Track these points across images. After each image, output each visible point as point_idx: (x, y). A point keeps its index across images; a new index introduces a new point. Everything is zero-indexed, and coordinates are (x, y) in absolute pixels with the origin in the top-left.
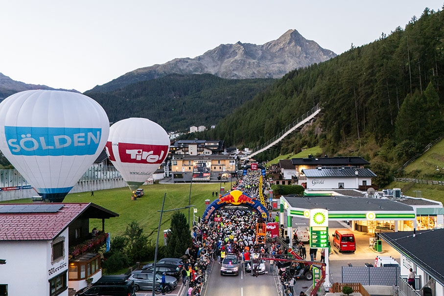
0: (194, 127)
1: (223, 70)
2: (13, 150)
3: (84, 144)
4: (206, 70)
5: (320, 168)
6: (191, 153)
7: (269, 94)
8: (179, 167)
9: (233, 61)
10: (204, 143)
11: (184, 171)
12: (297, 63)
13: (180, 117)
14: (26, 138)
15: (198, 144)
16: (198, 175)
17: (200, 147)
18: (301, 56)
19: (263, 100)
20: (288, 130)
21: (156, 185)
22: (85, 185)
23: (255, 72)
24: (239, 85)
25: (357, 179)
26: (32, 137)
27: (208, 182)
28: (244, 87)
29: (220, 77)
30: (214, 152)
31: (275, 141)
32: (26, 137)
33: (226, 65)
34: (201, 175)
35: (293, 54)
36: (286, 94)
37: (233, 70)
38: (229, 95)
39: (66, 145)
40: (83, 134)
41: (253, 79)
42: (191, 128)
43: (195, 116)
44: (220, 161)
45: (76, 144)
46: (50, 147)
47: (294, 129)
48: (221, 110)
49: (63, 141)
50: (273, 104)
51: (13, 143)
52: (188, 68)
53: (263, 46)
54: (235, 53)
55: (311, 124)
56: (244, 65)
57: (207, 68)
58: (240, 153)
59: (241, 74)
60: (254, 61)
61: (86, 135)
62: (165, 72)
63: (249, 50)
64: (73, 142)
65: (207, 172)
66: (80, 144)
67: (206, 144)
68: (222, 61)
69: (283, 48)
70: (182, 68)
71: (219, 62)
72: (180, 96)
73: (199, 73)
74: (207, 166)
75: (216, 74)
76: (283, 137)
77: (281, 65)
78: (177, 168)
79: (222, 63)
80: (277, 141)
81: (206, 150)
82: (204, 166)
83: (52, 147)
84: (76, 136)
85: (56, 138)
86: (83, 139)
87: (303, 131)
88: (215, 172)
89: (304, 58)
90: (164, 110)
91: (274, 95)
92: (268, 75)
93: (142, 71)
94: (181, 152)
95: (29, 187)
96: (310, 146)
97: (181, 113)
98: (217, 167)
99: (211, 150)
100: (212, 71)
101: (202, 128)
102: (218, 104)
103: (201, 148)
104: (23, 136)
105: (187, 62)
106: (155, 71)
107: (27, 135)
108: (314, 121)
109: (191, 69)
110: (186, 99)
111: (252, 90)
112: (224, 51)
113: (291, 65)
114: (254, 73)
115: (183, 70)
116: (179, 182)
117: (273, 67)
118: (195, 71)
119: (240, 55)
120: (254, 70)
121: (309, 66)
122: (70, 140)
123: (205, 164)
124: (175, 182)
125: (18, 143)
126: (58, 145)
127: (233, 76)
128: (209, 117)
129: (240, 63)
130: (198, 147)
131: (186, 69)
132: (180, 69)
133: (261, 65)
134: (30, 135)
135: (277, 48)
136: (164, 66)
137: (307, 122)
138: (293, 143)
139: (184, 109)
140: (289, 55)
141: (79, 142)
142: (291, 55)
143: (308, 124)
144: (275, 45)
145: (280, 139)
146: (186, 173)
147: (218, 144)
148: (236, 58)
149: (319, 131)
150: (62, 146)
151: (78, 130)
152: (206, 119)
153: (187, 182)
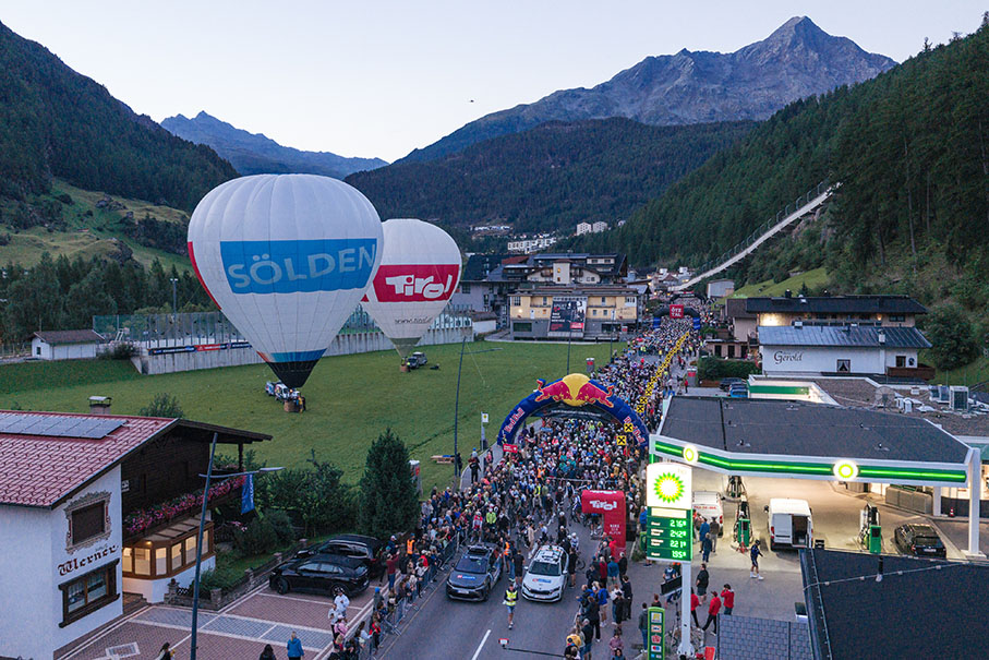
0: (584, 224)
1: (650, 108)
2: (237, 285)
3: (354, 269)
4: (616, 110)
5: (800, 324)
6: (559, 280)
7: (737, 155)
8: (522, 309)
9: (672, 90)
10: (585, 260)
11: (533, 318)
12: (808, 87)
13: (562, 205)
14: (259, 262)
15: (572, 262)
16: (561, 325)
17: (576, 269)
18: (818, 72)
19: (724, 166)
20: (766, 230)
21: (479, 344)
22: (344, 342)
23: (717, 109)
24: (680, 136)
25: (882, 352)
26: (270, 259)
27: (580, 340)
28: (691, 141)
29: (644, 122)
30: (603, 277)
31: (738, 253)
32: (261, 260)
33: (658, 97)
34: (566, 327)
35: (799, 68)
36: (770, 153)
37: (670, 108)
38: (659, 159)
39: (327, 271)
40: (353, 251)
41: (711, 124)
42: (579, 226)
43: (590, 201)
44: (606, 299)
45: (342, 269)
46: (301, 276)
47: (777, 228)
48: (642, 189)
49: (322, 264)
50: (743, 175)
51: (236, 271)
52: (580, 109)
53: (734, 55)
54: (675, 72)
55: (816, 218)
56: (693, 95)
57: (617, 105)
58: (669, 278)
59: (686, 114)
60: (715, 86)
61: (357, 252)
62: (537, 120)
63: (704, 63)
64: (337, 265)
65: (578, 321)
66: (348, 269)
67: (589, 261)
68: (648, 92)
69: (777, 57)
70: (568, 109)
71: (643, 94)
72: (563, 164)
73: (603, 118)
74: (579, 309)
75: (636, 117)
76: (755, 246)
77: (772, 92)
78: (520, 311)
79: (648, 95)
80: (742, 255)
81: (587, 274)
82: (572, 308)
83: (305, 277)
84: (342, 253)
85: (312, 259)
86: (352, 260)
87: (798, 233)
88: (594, 321)
89: (823, 75)
90: (532, 191)
91: (746, 157)
92: (744, 114)
93: (494, 118)
94: (537, 277)
95: (245, 345)
96: (807, 268)
97: (565, 196)
98: (598, 310)
99: (598, 273)
100: (628, 112)
101: (600, 227)
102: (635, 178)
103: (578, 268)
104: (256, 258)
105: (579, 97)
106: (518, 117)
107: (263, 257)
108: (823, 212)
109: (587, 110)
110: (573, 169)
111: (705, 147)
112: (652, 70)
113: (795, 91)
114: (714, 111)
115: (572, 113)
116: (525, 339)
117: (756, 97)
118: (596, 111)
119: (686, 77)
120: (714, 104)
121: (830, 92)
122: (333, 260)
123: (574, 304)
124: (516, 339)
125: (246, 270)
126: (314, 273)
127: (671, 119)
128: (618, 203)
129: (686, 93)
130: (571, 268)
131: (577, 110)
132: (566, 111)
133: (729, 95)
134: (268, 256)
135: (766, 56)
136: (536, 106)
137: (808, 214)
138: (776, 259)
139: (569, 188)
140: (792, 70)
141: (346, 265)
142: (796, 71)
143: (810, 218)
144: (760, 52)
145: (749, 250)
146: (537, 321)
147: (612, 261)
148: (676, 82)
149: (827, 234)
150: (320, 274)
151: (345, 244)
152: (612, 208)
153: (539, 339)
